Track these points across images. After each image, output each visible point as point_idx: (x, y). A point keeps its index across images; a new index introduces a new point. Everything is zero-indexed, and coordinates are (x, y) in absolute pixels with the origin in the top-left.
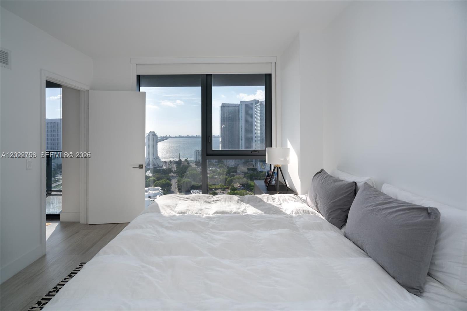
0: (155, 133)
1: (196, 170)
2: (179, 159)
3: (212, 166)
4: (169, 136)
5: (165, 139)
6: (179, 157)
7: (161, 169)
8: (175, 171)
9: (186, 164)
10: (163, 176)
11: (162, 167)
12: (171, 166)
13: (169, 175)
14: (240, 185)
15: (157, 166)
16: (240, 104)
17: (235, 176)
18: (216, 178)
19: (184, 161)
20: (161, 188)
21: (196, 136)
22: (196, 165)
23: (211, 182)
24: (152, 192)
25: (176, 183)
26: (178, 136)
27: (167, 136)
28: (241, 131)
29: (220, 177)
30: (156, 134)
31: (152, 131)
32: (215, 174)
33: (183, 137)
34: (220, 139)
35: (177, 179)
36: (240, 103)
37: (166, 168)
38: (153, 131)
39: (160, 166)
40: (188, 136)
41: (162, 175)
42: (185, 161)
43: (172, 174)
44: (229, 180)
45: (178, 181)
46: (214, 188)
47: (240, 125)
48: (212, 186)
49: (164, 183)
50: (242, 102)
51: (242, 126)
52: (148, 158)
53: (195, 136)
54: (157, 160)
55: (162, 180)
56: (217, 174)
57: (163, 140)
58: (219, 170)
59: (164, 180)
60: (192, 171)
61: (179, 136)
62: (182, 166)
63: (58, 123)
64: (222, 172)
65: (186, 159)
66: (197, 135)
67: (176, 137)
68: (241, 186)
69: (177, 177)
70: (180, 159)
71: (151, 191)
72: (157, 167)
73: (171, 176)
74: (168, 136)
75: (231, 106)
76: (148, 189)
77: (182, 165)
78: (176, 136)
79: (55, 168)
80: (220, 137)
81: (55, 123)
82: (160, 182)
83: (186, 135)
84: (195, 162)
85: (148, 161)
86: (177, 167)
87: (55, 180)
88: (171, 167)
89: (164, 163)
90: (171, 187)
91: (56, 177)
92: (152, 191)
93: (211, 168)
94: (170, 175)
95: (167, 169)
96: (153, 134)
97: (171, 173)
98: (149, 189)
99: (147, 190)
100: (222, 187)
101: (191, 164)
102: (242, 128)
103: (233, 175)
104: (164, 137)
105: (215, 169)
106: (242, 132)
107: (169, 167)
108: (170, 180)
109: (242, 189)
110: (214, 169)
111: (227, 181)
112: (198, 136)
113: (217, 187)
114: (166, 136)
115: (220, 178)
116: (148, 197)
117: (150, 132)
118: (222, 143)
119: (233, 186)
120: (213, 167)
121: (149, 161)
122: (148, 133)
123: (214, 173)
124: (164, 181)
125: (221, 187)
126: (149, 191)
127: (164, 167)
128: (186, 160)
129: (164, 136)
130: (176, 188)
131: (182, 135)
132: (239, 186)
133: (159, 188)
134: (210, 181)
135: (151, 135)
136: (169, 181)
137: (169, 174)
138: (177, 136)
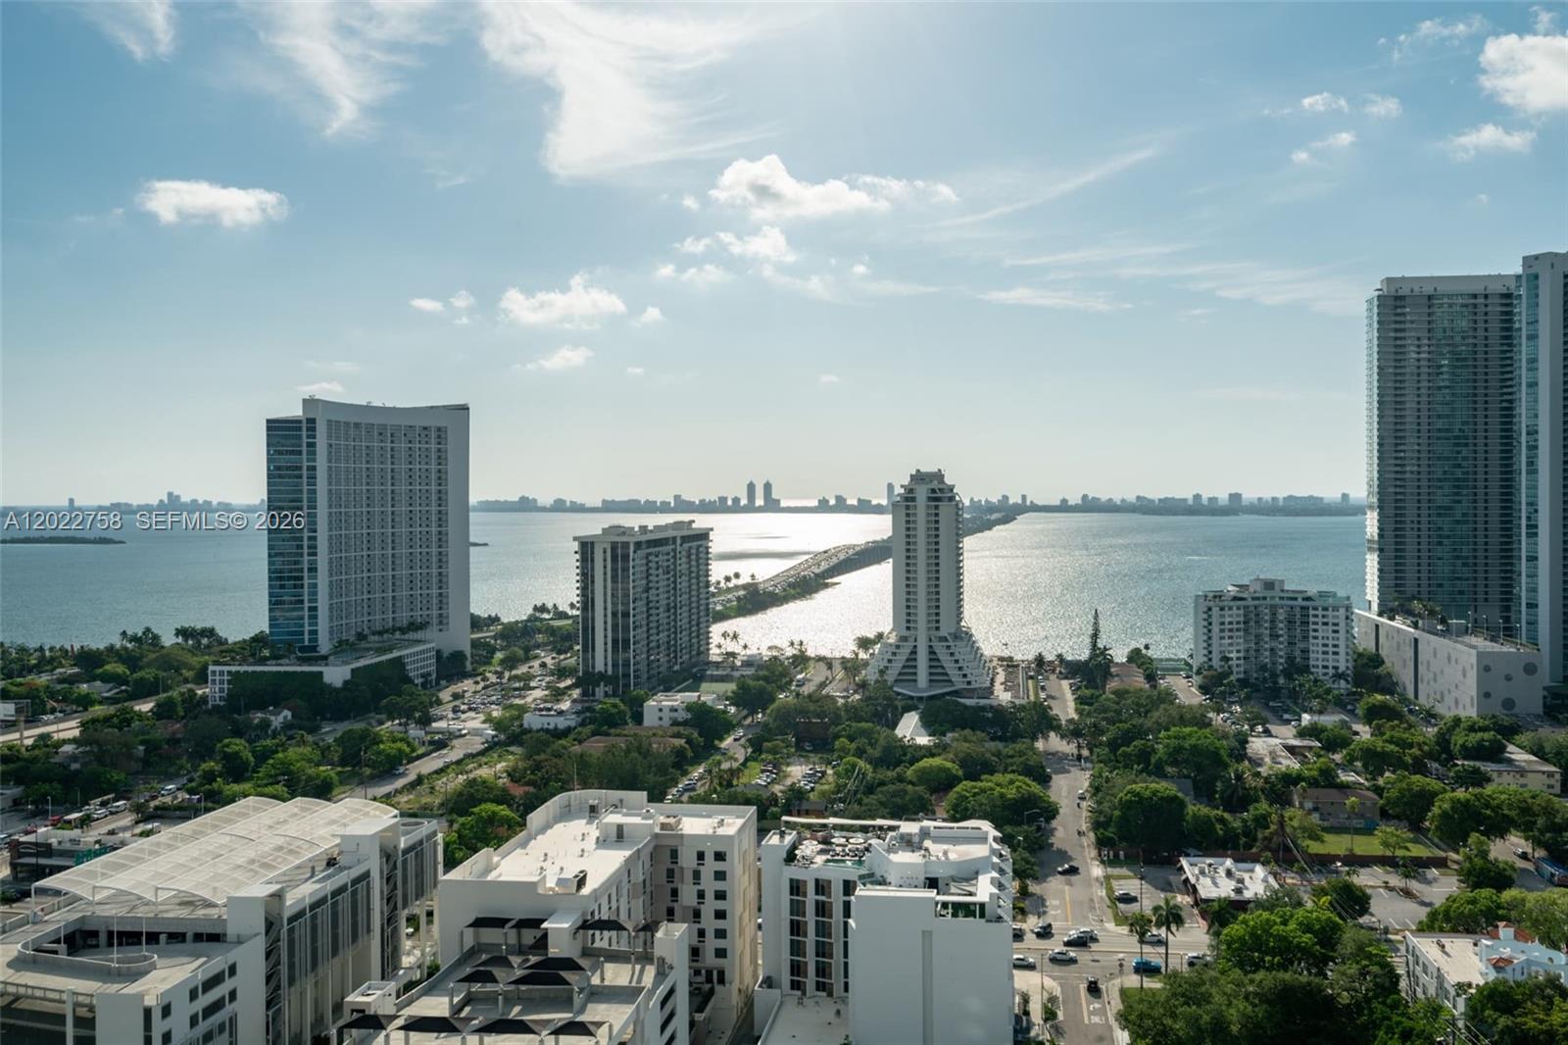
0: (948, 481)
1: (1204, 723)
2: (1094, 645)
3: (1315, 703)
4: (1024, 497)
5: (994, 516)
6: (1095, 636)
7: (983, 708)
8: (1071, 721)
9: (1139, 681)
10: (998, 754)
11: (990, 691)
12: (1043, 688)
13: (1033, 749)
14: (1529, 850)
15: (959, 684)
16: (1518, 277)
17: (1489, 780)
18: (1345, 787)
19: (1125, 660)
20: (997, 827)
21: (1190, 502)
22: (1204, 689)
23: (1316, 809)
24: (945, 853)
25: (1082, 798)
26: (1074, 499)
27: (1011, 502)
28: (1531, 463)
29: (1381, 781)
30: (951, 489)
31: (928, 468)
32: (1338, 757)
33: (1110, 508)
34: (1371, 524)
35: (1088, 774)
36: (1519, 270)
37: (1017, 702)
38: (933, 469)
39: (974, 686)
40: (1138, 498)
41: (992, 745)
42: (1131, 659)
43: (1055, 743)
44: (1446, 806)
45: (1096, 789)
46: (1342, 852)
47: (1523, 422)
48: (1327, 837)
49: (1011, 793)
50: (1536, 257)
51: (1532, 432)
52: (905, 633)
53: (1185, 500)
54: (960, 650)
55: (998, 777)
56: (1350, 760)
57: (988, 526)
58: (1364, 732)
59: (1011, 776)
60: (1187, 730)
61: (1085, 497)
62: (1114, 693)
63: (439, 429)
64: (1392, 747)
65: (1137, 651)
66: (1197, 497)
67: (1064, 507)
68: (1540, 853)
69: (1087, 759)
70: (1100, 645)
71: (937, 840)
72: (956, 693)
73: (1047, 753)
74: (1015, 499)
75: (1449, 296)
76: (922, 829)
77: (1113, 685)
78: (1064, 501)
79: (429, 674)
80: (1371, 507)
81: (425, 428)
82: (983, 791)
83: (1131, 497)
84: (1198, 673)
85: (905, 652)
86: (1081, 701)
87: (429, 738)
88: (1043, 695)
89: (999, 670)
90: (1054, 823)
91: (434, 725)
92: (945, 847)
93: (1306, 718)
94: (1040, 745)
95: (1022, 708)
96: (933, 491)
97: (1046, 737)
98: (925, 834)
99: (916, 839)
100: (1399, 853)
101: (1169, 679)
102: (1533, 448)
103: (1477, 771)
104: (991, 508)
105: (1345, 722)
106: (1532, 470)
107: (1032, 698)
108: (1044, 780)
109: (1551, 881)
110: (1330, 720)
111: (1436, 810)
112: (1205, 501)
113: (1358, 851)
114: (1005, 498)
115: (1378, 791)
116: (922, 878)
117: (919, 478)
118: (1381, 550)
119: (1484, 854)
120: (1321, 712)
121: (914, 652)
122: (906, 481)
123: (1334, 752)
124: (1007, 785)
125: (1388, 853)
126: (927, 843)
127: (1003, 696)
128: (1135, 656)
129: (994, 499)
130: (1079, 833)
131: (1104, 497)
132: (1524, 856)
133: (986, 826)
134: (1309, 805)
135: (922, 493)
136: (1035, 788)
137: (1034, 738)
138: (1071, 503)
